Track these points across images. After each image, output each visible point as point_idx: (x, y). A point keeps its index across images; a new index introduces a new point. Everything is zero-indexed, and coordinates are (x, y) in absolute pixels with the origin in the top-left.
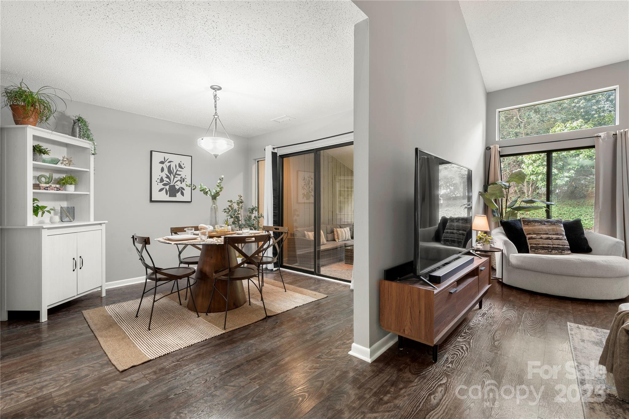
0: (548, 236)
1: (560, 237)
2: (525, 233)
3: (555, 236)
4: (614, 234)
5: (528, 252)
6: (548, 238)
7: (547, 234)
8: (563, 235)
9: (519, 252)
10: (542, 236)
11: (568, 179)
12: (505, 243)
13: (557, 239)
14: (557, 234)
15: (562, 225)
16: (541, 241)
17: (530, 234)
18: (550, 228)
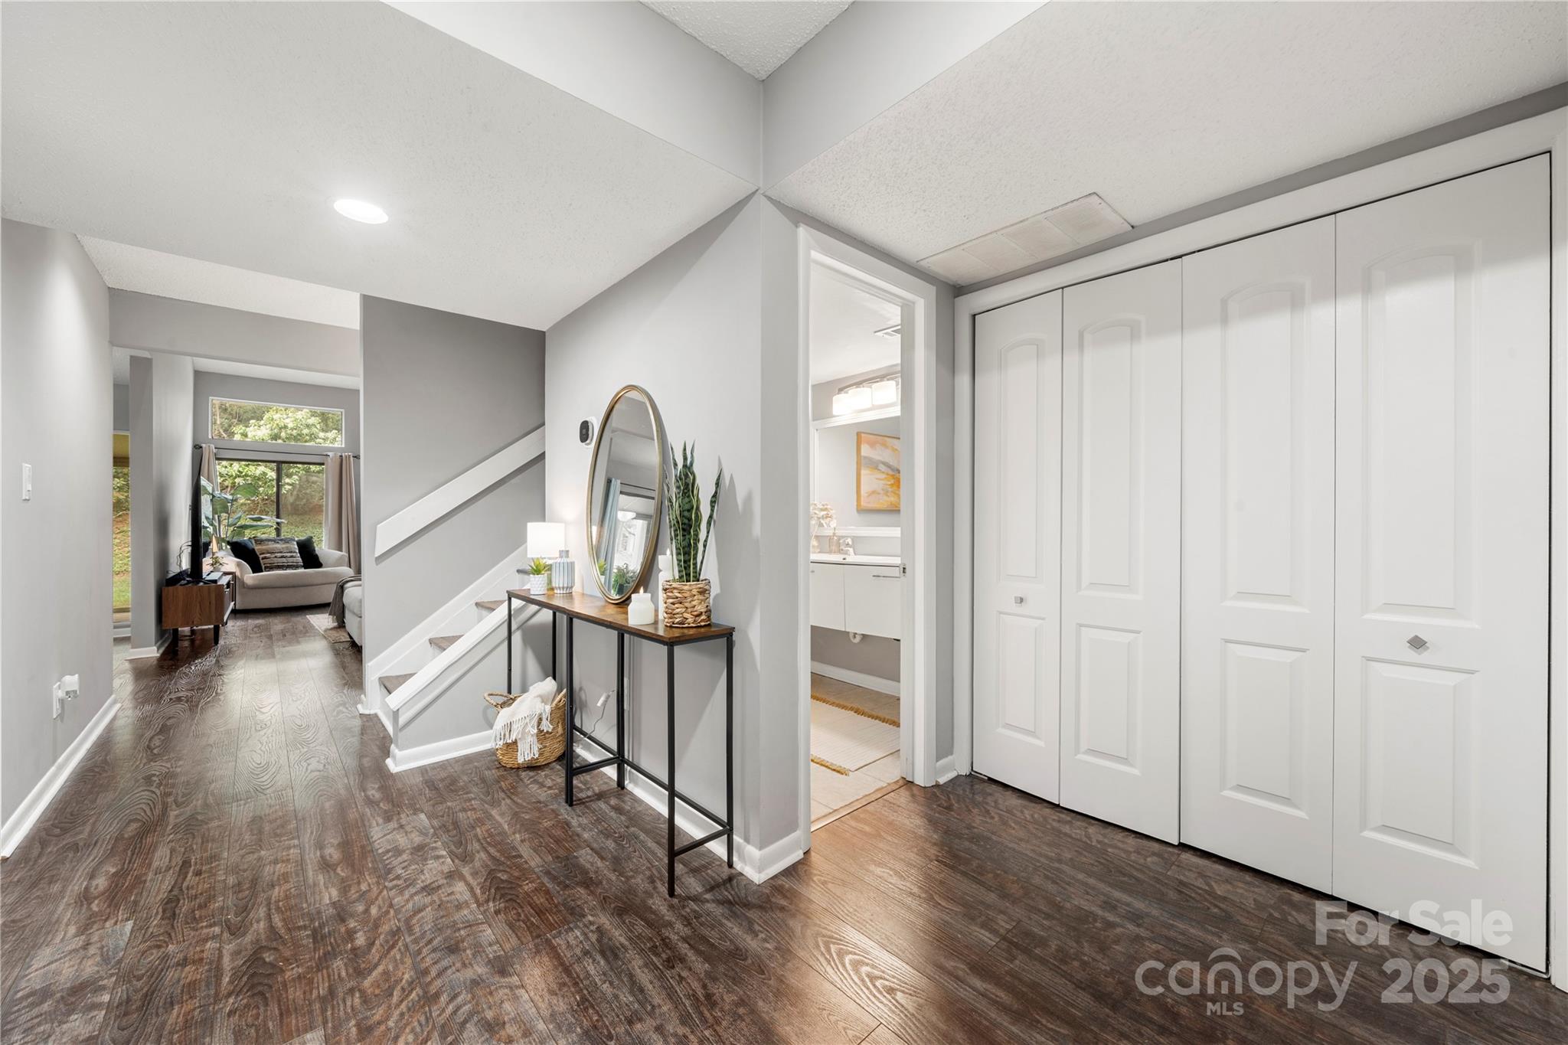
0: (291, 554)
1: (294, 554)
2: (258, 554)
3: (289, 555)
4: (340, 549)
5: (262, 571)
6: (282, 557)
7: (281, 552)
8: (296, 552)
9: (253, 573)
10: (276, 554)
11: (290, 487)
12: (238, 565)
13: (292, 557)
14: (291, 552)
15: (295, 543)
16: (276, 560)
17: (263, 554)
18: (284, 546)
